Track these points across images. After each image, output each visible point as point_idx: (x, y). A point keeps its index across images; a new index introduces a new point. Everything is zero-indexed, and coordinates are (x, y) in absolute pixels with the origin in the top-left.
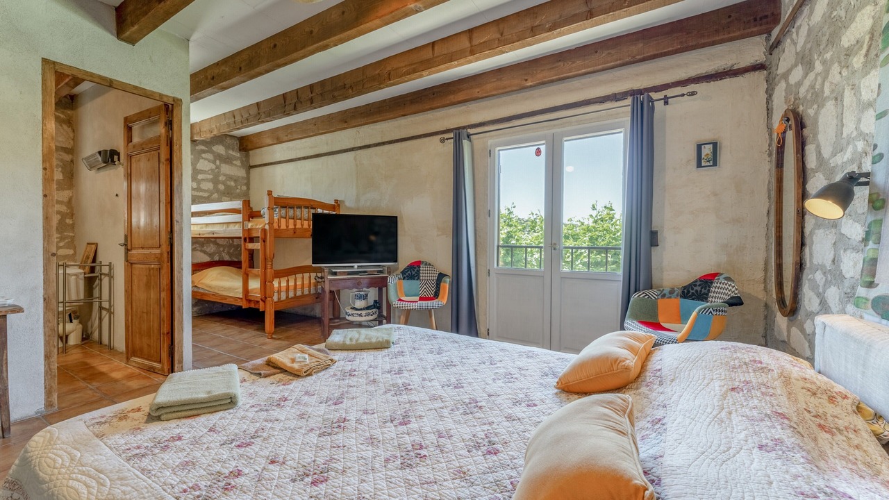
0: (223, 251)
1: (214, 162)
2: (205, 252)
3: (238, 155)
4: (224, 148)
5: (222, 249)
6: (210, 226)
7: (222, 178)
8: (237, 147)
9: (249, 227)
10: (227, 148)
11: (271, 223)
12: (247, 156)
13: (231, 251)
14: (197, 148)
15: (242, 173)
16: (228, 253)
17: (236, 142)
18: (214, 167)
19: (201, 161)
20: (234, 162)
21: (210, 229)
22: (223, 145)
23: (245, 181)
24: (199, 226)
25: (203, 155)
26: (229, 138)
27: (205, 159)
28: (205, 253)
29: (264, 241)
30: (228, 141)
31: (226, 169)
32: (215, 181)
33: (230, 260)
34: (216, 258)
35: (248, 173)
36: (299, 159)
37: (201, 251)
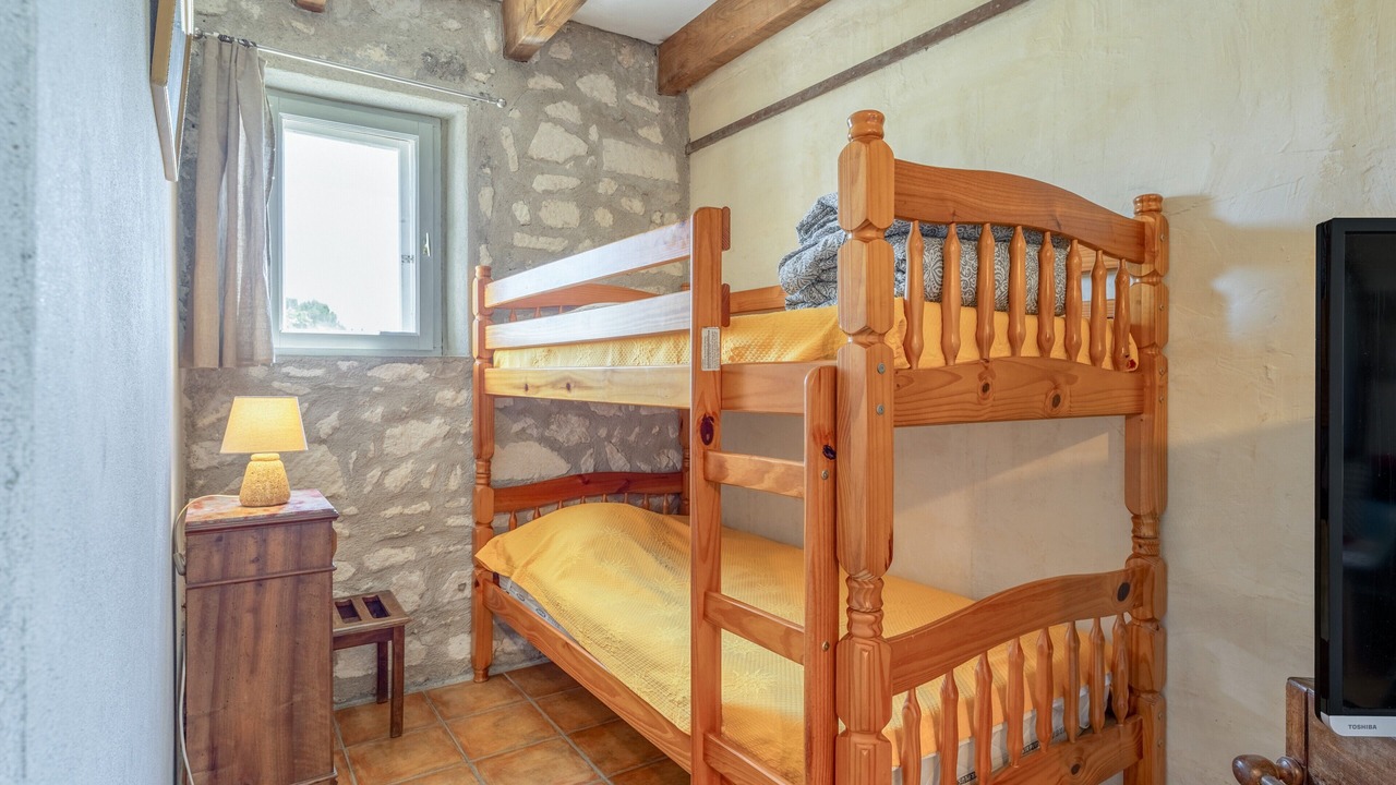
0: (609, 437)
1: (582, 132)
2: (553, 444)
3: (654, 107)
4: (611, 84)
5: (603, 432)
6: (560, 354)
7: (606, 187)
8: (650, 81)
9: (725, 359)
10: (622, 82)
11: (869, 333)
12: (682, 112)
13: (632, 438)
14: (532, 83)
15: (662, 168)
16: (626, 448)
17: (649, 64)
18: (582, 148)
19: (544, 127)
20: (643, 132)
21: (561, 364)
22: (611, 75)
23: (675, 197)
24: (527, 354)
25: (550, 109)
26: (626, 51)
27: (556, 121)
28: (553, 449)
29: (831, 453)
30: (627, 58)
31: (620, 156)
32: (586, 198)
33: (627, 468)
34: (587, 465)
35: (684, 169)
36: (898, 53)
37: (543, 440)
